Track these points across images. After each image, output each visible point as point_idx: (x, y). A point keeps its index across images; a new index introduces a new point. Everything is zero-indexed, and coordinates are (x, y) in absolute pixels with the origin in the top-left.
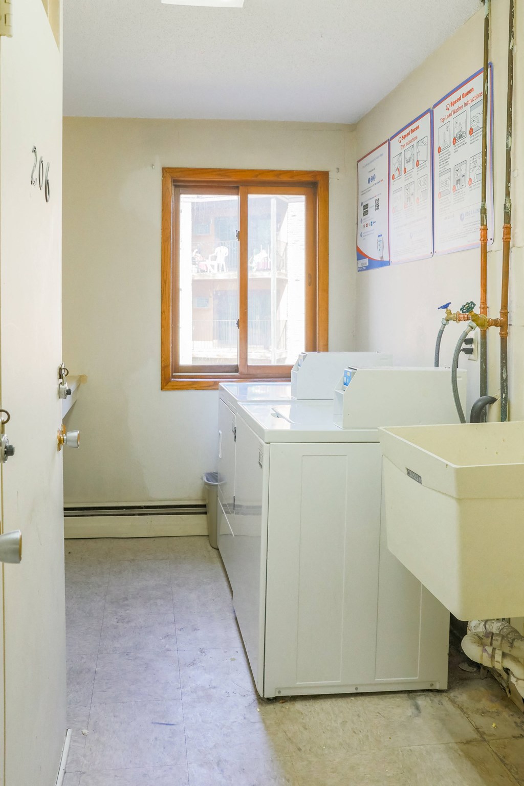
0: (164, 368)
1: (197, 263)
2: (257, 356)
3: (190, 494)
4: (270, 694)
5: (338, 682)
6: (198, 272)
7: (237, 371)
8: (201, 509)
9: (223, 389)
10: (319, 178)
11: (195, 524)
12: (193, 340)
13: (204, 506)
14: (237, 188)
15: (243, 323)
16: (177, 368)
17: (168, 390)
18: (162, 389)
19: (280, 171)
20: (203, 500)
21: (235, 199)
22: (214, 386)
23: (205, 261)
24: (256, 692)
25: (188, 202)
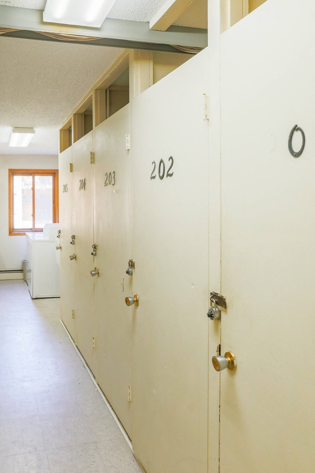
0: (10, 229)
1: (24, 180)
2: (37, 226)
3: (19, 267)
4: (34, 297)
5: (49, 295)
6: (25, 185)
7: (32, 230)
8: (21, 271)
9: (27, 235)
10: (56, 172)
11: (19, 275)
12: (23, 220)
13: (22, 270)
14: (32, 174)
15: (33, 215)
16: (13, 229)
17: (11, 235)
18: (9, 235)
19: (44, 170)
20: (22, 268)
21: (31, 177)
22: (24, 234)
23: (29, 179)
24: (31, 297)
25: (17, 179)
